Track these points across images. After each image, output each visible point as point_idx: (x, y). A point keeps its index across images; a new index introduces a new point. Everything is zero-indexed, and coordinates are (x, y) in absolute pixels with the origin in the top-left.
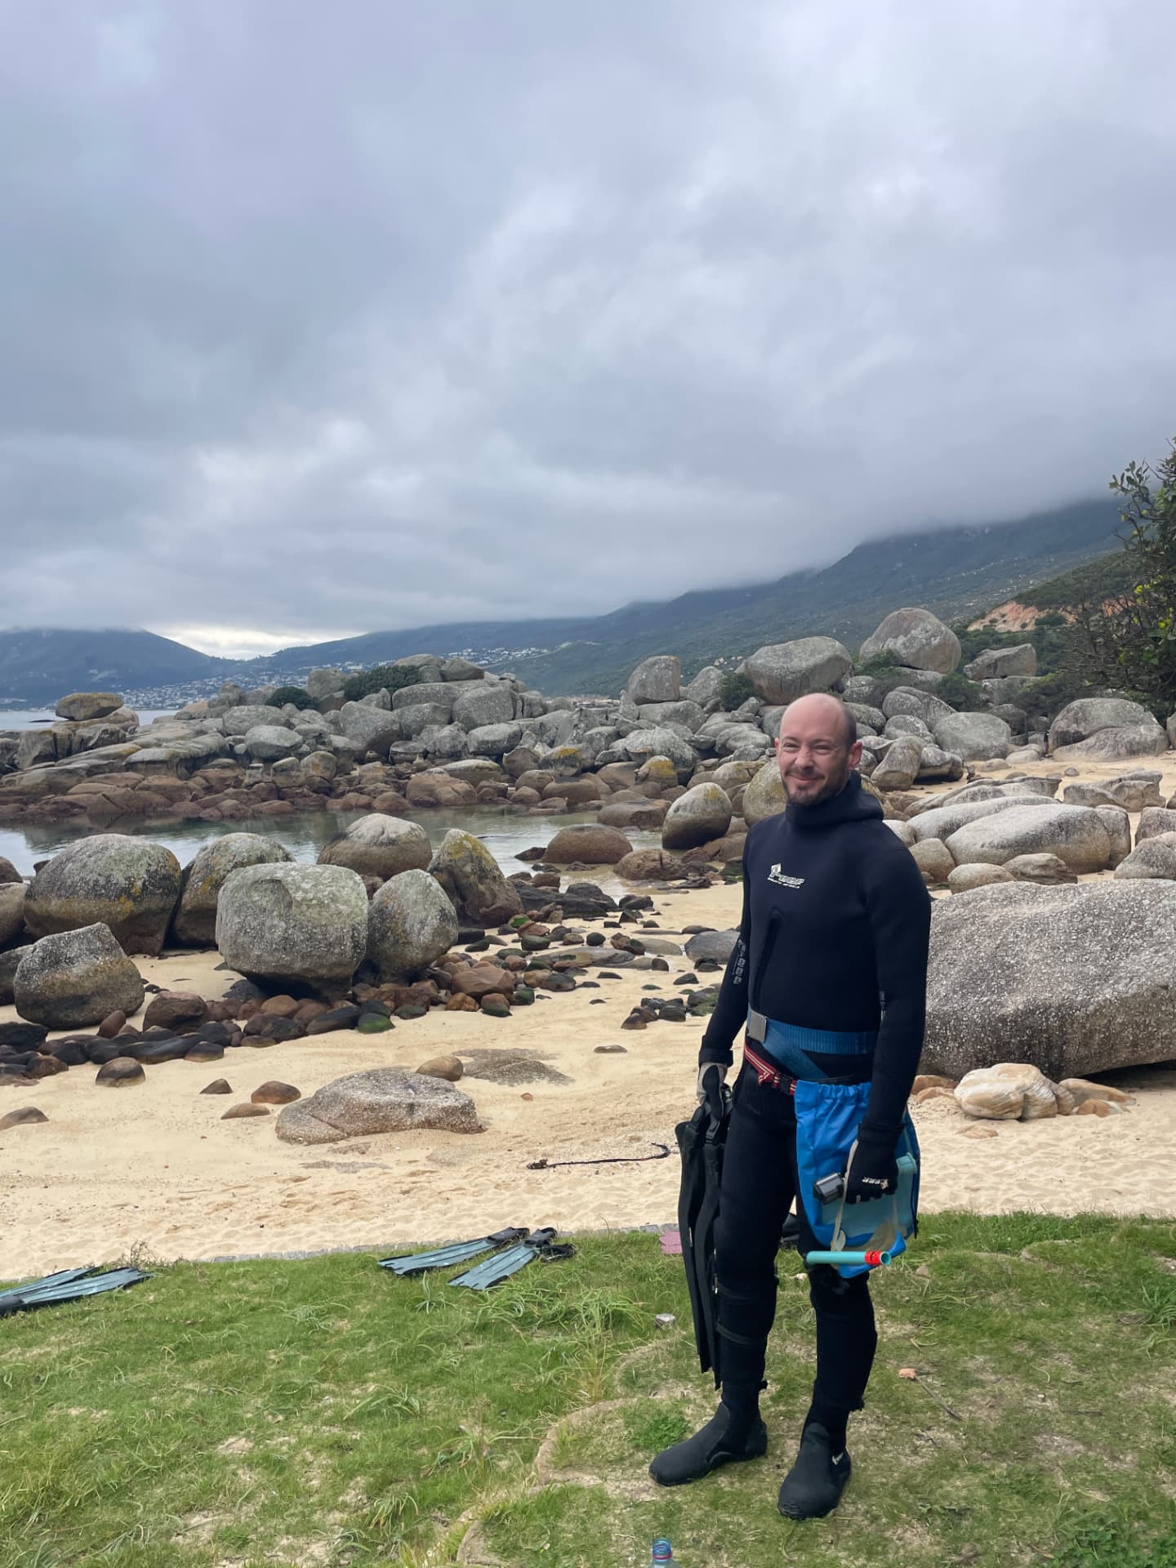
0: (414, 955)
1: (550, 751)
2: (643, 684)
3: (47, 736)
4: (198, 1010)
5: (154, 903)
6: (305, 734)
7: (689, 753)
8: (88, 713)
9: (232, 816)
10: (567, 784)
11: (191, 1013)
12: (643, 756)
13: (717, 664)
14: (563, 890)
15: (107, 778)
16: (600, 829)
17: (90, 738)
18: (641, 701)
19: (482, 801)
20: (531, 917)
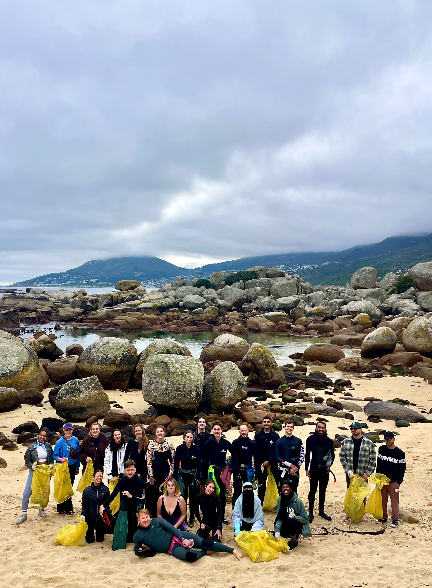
0: (225, 401)
1: (312, 309)
2: (358, 280)
3: (109, 296)
4: (126, 419)
5: (125, 367)
6: (207, 299)
7: (378, 312)
8: (127, 288)
9: (174, 332)
10: (318, 324)
11: (122, 420)
12: (355, 313)
13: (398, 272)
14: (308, 374)
15: (129, 314)
16: (329, 346)
17: (125, 298)
18: (356, 288)
19: (279, 330)
20: (289, 386)
